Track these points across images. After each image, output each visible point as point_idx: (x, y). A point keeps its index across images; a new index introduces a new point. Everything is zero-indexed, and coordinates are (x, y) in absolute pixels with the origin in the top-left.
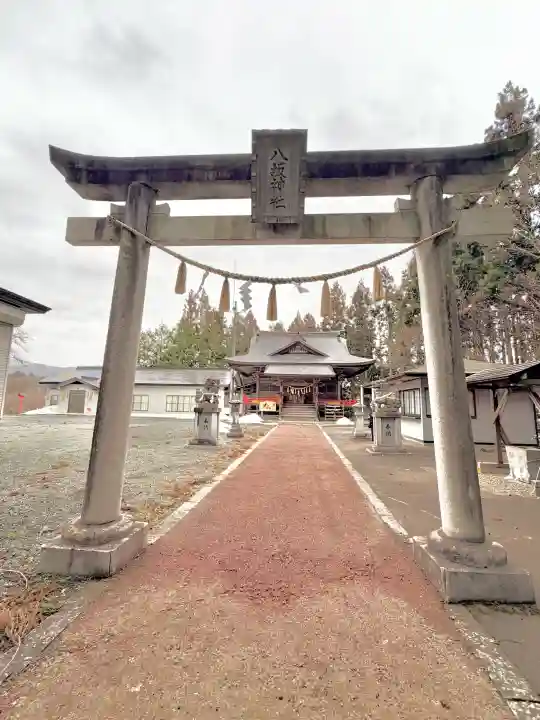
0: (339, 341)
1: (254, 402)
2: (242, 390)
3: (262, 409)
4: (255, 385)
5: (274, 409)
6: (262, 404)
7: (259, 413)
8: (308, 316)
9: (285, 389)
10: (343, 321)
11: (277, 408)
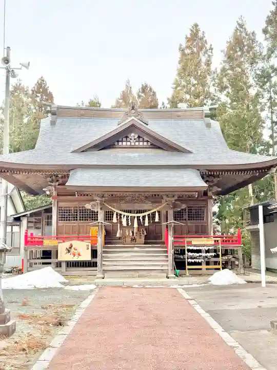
0: (208, 126)
1: (48, 244)
2: (24, 221)
3: (64, 256)
4: (49, 211)
5: (86, 256)
6: (62, 247)
7: (59, 265)
8: (144, 89)
9: (109, 216)
10: (208, 95)
11: (94, 253)
